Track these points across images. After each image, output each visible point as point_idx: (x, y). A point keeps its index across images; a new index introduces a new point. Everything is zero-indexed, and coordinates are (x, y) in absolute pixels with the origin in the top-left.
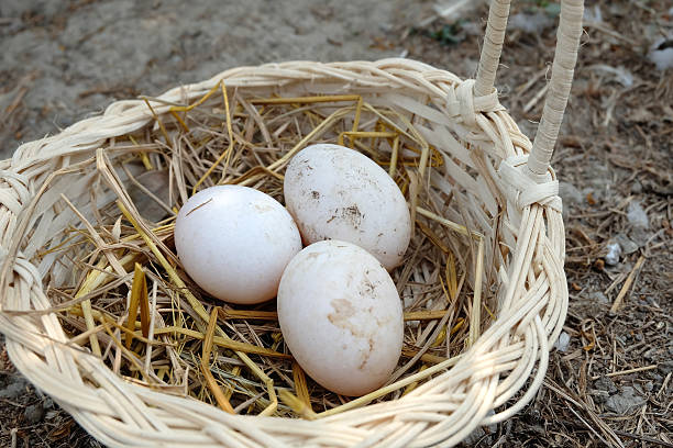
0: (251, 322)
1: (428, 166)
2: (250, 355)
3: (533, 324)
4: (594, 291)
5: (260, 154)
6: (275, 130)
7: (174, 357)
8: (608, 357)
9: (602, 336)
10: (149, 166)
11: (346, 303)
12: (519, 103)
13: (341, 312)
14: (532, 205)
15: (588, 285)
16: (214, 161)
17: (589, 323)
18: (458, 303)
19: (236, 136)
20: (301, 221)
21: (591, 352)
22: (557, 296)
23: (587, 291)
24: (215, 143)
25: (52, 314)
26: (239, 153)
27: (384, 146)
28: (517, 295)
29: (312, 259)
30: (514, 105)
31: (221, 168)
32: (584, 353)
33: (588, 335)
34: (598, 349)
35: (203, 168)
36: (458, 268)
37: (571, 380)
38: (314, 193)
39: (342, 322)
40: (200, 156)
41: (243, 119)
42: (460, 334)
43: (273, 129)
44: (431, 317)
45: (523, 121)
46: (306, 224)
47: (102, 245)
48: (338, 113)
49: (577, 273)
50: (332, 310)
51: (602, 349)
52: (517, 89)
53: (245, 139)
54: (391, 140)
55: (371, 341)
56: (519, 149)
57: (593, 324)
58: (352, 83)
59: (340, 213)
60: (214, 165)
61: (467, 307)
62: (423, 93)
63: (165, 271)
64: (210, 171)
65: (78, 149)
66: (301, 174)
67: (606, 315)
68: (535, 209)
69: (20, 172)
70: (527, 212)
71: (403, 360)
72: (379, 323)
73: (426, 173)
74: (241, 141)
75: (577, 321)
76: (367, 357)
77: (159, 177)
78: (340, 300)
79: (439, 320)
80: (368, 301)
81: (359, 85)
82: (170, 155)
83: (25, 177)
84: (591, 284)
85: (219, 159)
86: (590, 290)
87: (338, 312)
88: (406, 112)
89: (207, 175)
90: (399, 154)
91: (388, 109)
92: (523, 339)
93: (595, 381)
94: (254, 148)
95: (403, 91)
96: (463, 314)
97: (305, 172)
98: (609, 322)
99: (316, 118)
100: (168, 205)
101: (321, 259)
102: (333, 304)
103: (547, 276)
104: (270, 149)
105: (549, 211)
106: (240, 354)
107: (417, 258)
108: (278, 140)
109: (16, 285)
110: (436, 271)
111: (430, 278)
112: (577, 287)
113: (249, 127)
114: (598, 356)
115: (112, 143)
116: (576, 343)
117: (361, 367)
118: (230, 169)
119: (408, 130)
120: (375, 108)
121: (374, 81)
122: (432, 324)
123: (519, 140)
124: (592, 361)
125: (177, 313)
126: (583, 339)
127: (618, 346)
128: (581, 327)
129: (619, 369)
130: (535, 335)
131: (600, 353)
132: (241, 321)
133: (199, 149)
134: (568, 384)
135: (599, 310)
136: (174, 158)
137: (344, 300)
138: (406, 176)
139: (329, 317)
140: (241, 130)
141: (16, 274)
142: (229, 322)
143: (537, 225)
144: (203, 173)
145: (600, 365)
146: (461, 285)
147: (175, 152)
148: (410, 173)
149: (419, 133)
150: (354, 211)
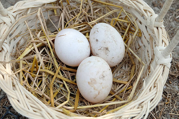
0: (70, 72)
1: (136, 35)
2: (66, 82)
3: (147, 104)
4: (175, 85)
5: (88, 17)
6: (95, 10)
7: (44, 80)
8: (172, 107)
9: (172, 100)
10: (56, 13)
11: (94, 80)
12: (175, 15)
13: (92, 82)
14: (160, 64)
15: (174, 83)
16: (75, 16)
17: (170, 95)
18: (132, 81)
19: (83, 10)
20: (91, 46)
21: (167, 105)
22: (158, 96)
23: (173, 84)
24: (77, 10)
25: (9, 64)
26: (83, 15)
27: (126, 24)
28: (146, 93)
29: (89, 63)
30: (174, 15)
31: (76, 18)
32: (165, 104)
33: (168, 99)
34: (169, 104)
35: (71, 18)
36: (135, 70)
37: (158, 111)
38: (97, 40)
39: (92, 85)
40: (71, 13)
41: (87, 4)
42: (129, 91)
43: (95, 9)
44: (122, 83)
45: (175, 21)
46: (93, 48)
47: (33, 40)
48: (115, 10)
49: (172, 78)
50: (90, 81)
51: (171, 105)
52: (176, 10)
53: (85, 11)
54: (128, 24)
55: (99, 92)
56: (164, 43)
57: (171, 96)
58: (121, 2)
59: (103, 48)
60: (74, 17)
61: (134, 83)
62: (141, 13)
63: (50, 50)
64: (73, 19)
65: (34, 6)
66: (95, 32)
67: (176, 95)
68: (161, 66)
69: (14, 12)
70: (158, 66)
71: (110, 94)
72: (103, 88)
73: (135, 37)
74: (84, 11)
75: (167, 93)
76: (97, 96)
77: (57, 18)
78: (93, 78)
79: (125, 84)
80: (101, 81)
81: (123, 3)
82: (62, 12)
83: (15, 14)
84: (175, 83)
85: (76, 15)
86: (174, 84)
87: (91, 82)
88: (135, 16)
89: (72, 20)
90: (129, 28)
91: (130, 14)
92: (142, 107)
93: (165, 114)
94: (87, 15)
95: (136, 10)
96: (132, 85)
97: (96, 32)
98: (176, 97)
99: (108, 9)
100: (57, 27)
101: (92, 64)
102: (91, 79)
103: (157, 88)
104: (92, 16)
105: (166, 67)
106: (64, 81)
107: (125, 62)
108: (95, 14)
109: (2, 52)
110: (129, 68)
111: (127, 69)
112: (171, 82)
113: (88, 8)
114: (169, 106)
115: (46, 5)
116: (164, 100)
117: (94, 98)
118: (79, 19)
119: (134, 22)
120: (126, 12)
121: (128, 4)
122: (122, 85)
123: (165, 40)
124: (166, 107)
125: (50, 63)
126: (166, 100)
127: (176, 105)
128: (167, 96)
129: (173, 112)
130: (146, 108)
131: (170, 105)
132: (67, 71)
133: (71, 11)
134: (156, 112)
135: (174, 92)
136: (63, 13)
137: (94, 79)
138: (129, 37)
139: (88, 83)
140: (85, 8)
141: (3, 49)
142: (64, 70)
143: (160, 71)
144: (71, 19)
145: (168, 110)
146: (134, 75)
147: (63, 11)
148: (130, 36)
149: (137, 24)
150: (107, 49)
